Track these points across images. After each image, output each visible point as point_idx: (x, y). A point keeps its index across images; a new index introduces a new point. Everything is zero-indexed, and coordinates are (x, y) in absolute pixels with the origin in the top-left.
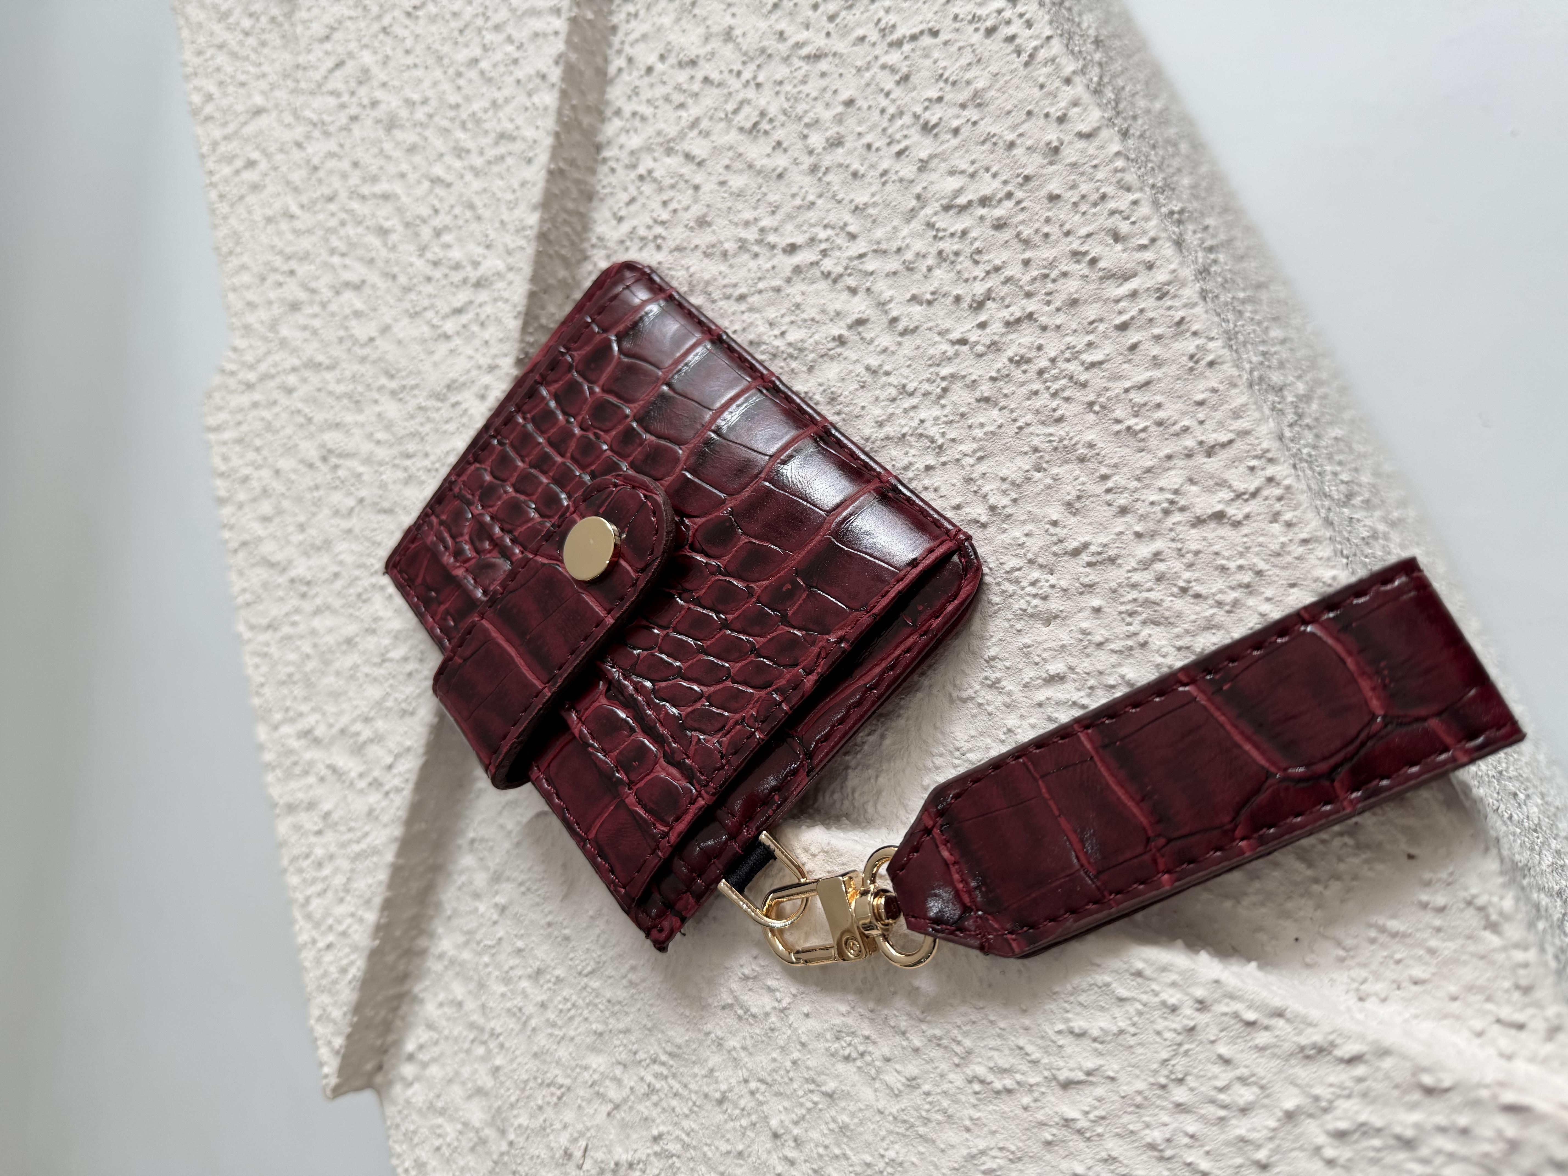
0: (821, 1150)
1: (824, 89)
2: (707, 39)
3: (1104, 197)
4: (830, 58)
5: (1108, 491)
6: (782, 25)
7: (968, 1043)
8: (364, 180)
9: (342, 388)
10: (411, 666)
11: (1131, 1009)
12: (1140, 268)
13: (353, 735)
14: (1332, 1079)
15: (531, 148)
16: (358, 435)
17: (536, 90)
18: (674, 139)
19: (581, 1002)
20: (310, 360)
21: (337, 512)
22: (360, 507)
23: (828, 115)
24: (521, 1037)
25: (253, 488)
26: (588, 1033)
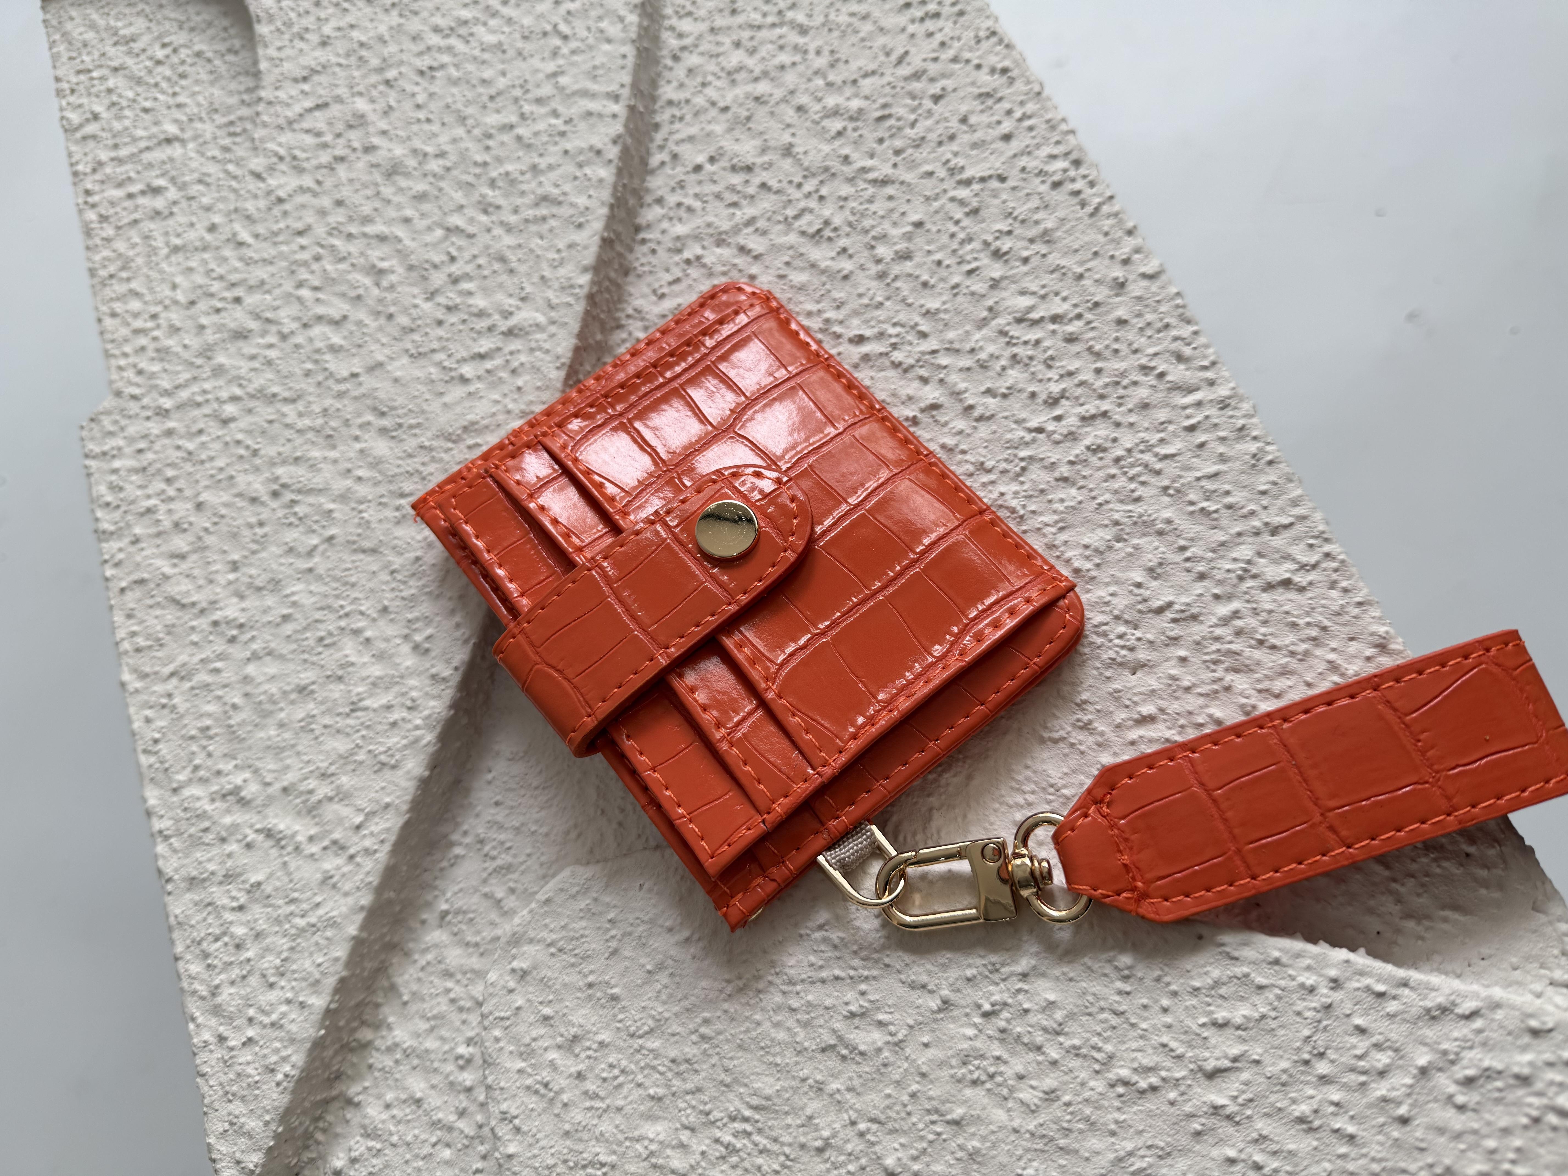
1: (892, 210)
2: (764, 151)
3: (1167, 326)
4: (897, 186)
5: (1187, 560)
6: (846, 151)
7: (1109, 1048)
8: (351, 219)
9: (307, 422)
10: (395, 716)
11: (1270, 995)
12: (1202, 384)
13: (302, 793)
14: (1456, 1034)
15: (582, 214)
16: (328, 471)
17: (588, 163)
18: (726, 233)
19: (633, 1067)
20: (260, 391)
21: (291, 550)
22: (325, 546)
23: (896, 232)
24: (544, 1117)
25: (158, 521)
26: (642, 1100)
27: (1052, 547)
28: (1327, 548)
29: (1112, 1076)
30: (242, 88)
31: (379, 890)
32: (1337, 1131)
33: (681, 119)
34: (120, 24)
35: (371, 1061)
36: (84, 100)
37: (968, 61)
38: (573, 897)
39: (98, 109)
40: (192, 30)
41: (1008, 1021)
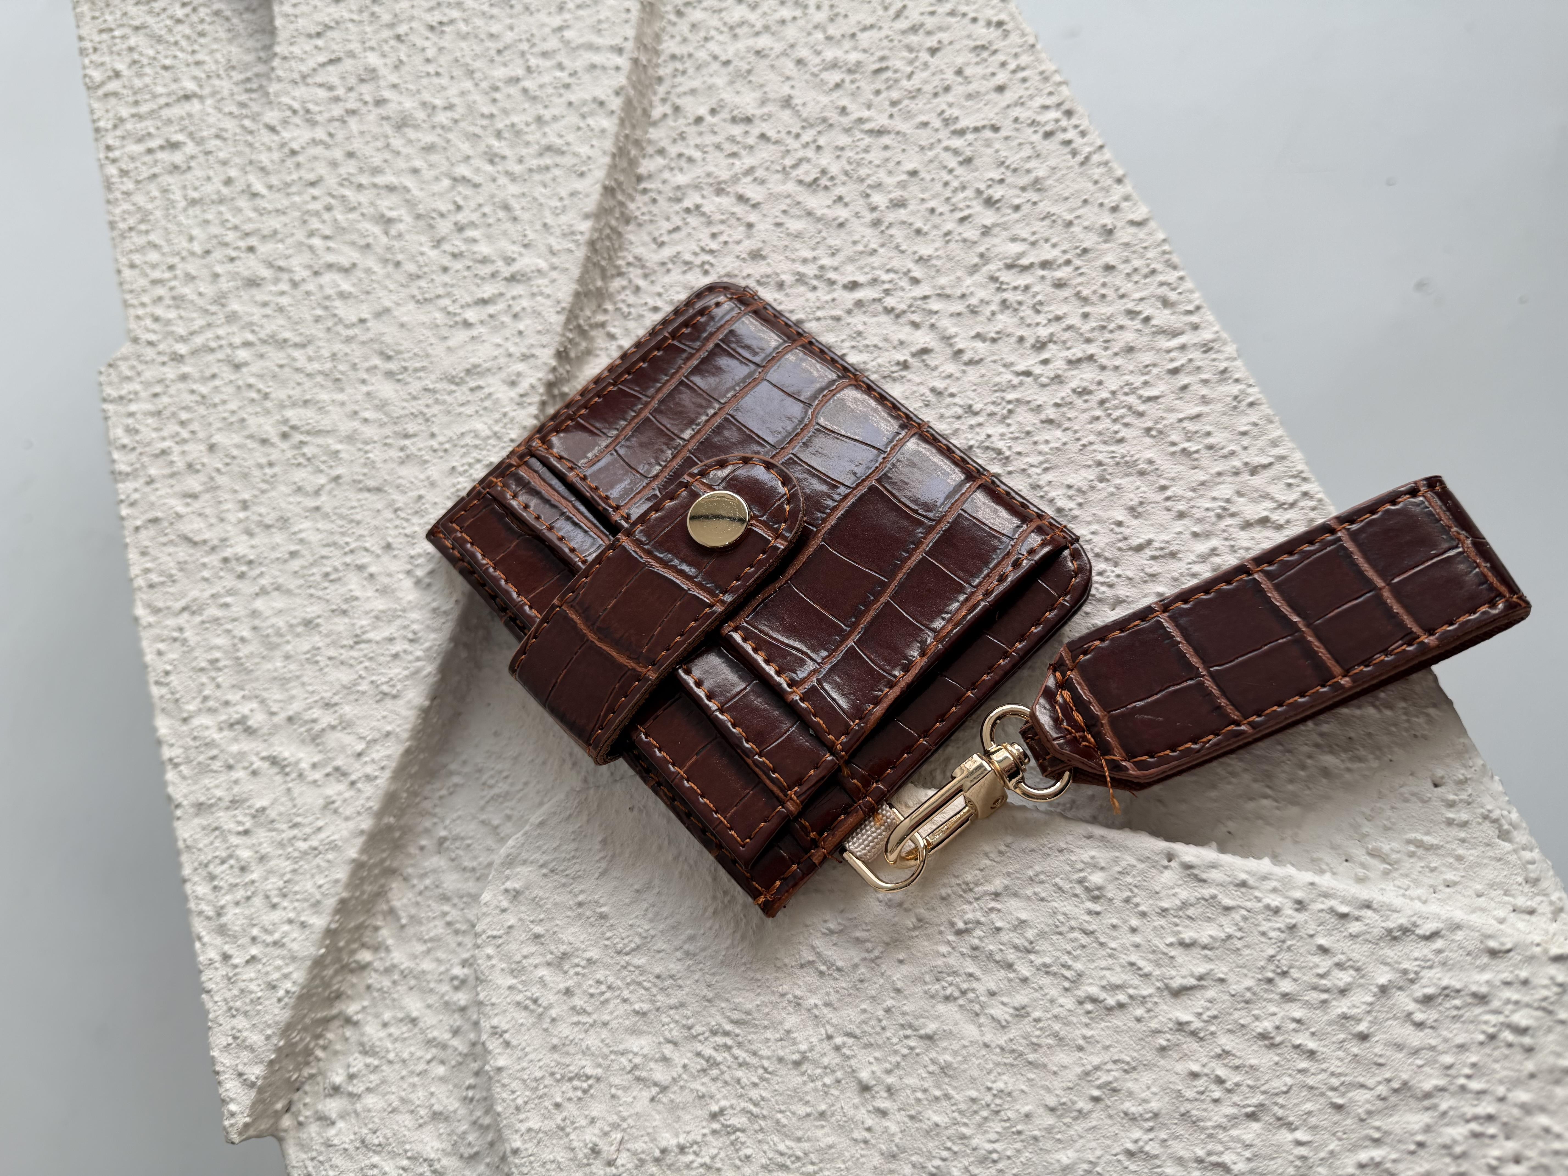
0: (919, 1095)
1: (887, 160)
2: (763, 102)
3: (1153, 272)
4: (893, 136)
5: (1167, 499)
6: (843, 102)
7: (1078, 966)
8: (361, 170)
9: (316, 366)
10: (397, 647)
11: (1236, 916)
12: (1186, 328)
13: (306, 722)
14: (1416, 954)
15: (584, 163)
16: (336, 413)
17: (592, 113)
18: (725, 182)
19: (619, 983)
20: (272, 337)
21: (299, 489)
22: (333, 485)
23: (890, 181)
24: (533, 1032)
25: (172, 462)
26: (628, 1015)
27: (1035, 487)
28: (1305, 487)
29: (1081, 993)
30: (259, 45)
31: (379, 815)
32: (1297, 1047)
33: (684, 73)
35: (370, 981)
36: (107, 59)
37: (964, 15)
38: (566, 819)
39: (120, 66)
41: (980, 939)
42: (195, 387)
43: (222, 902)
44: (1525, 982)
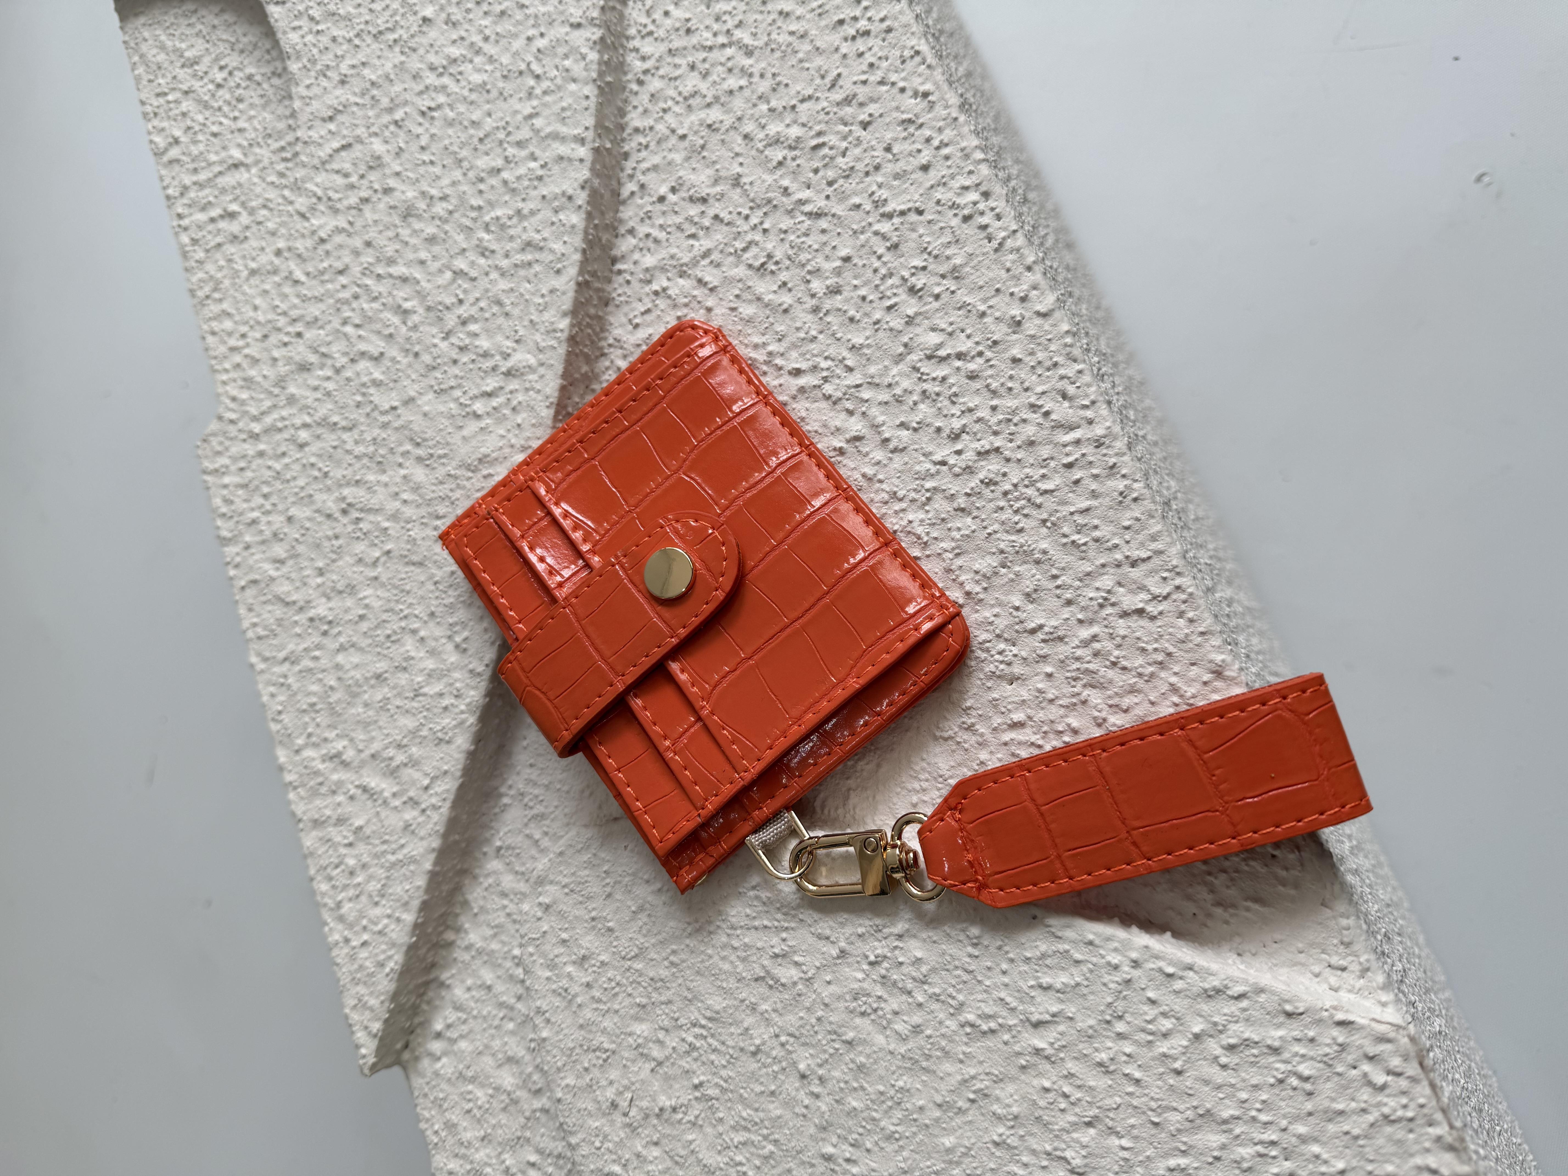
0: (842, 1085)
1: (825, 244)
3: (1056, 365)
4: (830, 218)
5: (1058, 587)
6: (786, 182)
7: (961, 997)
9: (362, 449)
10: (446, 702)
11: (1084, 968)
12: (1083, 422)
13: (384, 760)
14: (1226, 1011)
15: (559, 260)
16: (381, 493)
17: (562, 208)
18: (686, 265)
19: (624, 981)
20: (324, 420)
22: (386, 558)
23: (828, 266)
24: (566, 1013)
25: (261, 531)
26: (632, 1006)
27: (949, 571)
28: (1178, 581)
29: (961, 1018)
31: (445, 836)
32: (1126, 1075)
34: (183, 46)
35: (456, 955)
36: (166, 124)
38: (579, 851)
40: (242, 51)
41: (887, 970)
42: (270, 463)
43: (339, 898)
44: (1312, 1040)
